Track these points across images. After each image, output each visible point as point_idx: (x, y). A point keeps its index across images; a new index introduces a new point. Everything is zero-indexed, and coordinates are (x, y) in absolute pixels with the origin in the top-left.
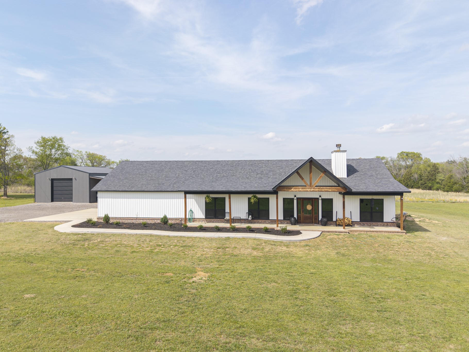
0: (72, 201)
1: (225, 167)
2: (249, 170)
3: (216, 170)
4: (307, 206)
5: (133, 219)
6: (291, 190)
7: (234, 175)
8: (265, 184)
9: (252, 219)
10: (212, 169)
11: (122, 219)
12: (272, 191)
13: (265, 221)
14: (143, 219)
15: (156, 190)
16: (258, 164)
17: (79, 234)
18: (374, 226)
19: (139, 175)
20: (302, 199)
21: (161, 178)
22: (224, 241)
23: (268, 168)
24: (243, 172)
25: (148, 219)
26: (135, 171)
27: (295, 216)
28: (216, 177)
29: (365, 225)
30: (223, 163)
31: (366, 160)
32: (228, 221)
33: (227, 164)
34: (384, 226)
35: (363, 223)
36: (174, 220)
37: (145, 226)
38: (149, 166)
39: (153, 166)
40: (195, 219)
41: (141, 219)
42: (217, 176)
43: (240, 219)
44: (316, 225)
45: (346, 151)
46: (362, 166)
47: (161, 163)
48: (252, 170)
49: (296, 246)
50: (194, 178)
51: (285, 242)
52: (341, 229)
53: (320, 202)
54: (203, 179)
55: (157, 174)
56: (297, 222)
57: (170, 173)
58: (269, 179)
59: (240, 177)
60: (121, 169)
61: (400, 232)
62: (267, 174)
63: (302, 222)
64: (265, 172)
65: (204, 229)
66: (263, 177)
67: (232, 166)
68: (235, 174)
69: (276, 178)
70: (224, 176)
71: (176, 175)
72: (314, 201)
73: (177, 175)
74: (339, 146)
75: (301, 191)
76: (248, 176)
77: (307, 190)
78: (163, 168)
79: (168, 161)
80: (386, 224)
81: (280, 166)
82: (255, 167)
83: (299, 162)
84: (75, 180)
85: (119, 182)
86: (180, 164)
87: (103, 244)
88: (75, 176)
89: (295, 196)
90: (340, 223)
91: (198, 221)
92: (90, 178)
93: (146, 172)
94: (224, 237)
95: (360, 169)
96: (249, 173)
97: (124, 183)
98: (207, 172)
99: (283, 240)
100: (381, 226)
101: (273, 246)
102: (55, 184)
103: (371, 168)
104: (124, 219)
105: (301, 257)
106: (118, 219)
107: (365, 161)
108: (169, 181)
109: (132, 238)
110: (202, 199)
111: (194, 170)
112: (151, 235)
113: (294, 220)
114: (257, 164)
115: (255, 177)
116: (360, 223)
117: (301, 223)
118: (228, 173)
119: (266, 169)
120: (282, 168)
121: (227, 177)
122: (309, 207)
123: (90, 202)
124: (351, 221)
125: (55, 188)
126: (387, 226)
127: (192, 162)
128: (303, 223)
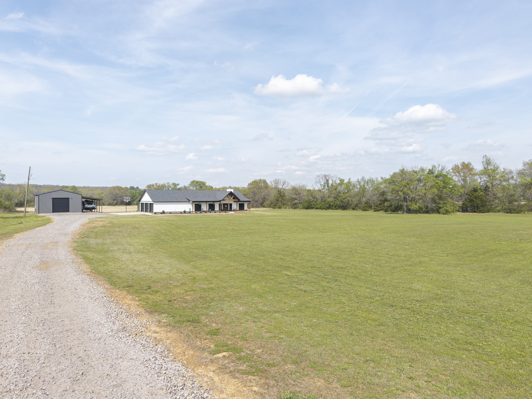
6: (223, 201)
9: (210, 211)
12: (216, 201)
20: (224, 204)
27: (222, 209)
53: (229, 204)
72: (227, 204)
88: (71, 196)
90: (235, 210)
92: (83, 200)
100: (244, 211)
102: (55, 202)
110: (195, 204)
122: (226, 206)
125: (54, 205)
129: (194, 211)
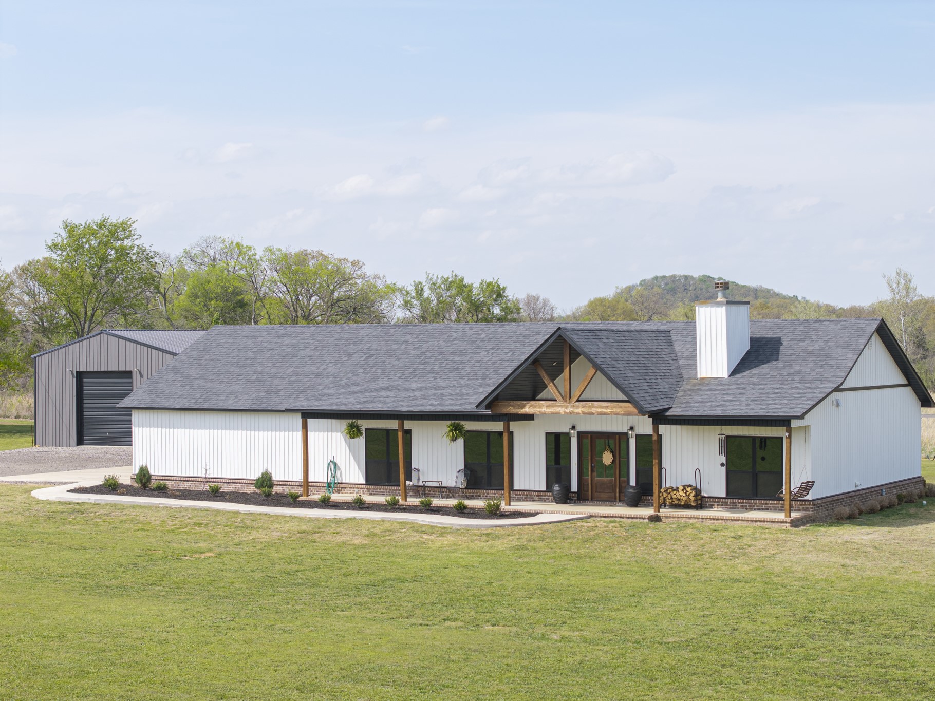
1: (452, 345)
3: (423, 353)
6: (524, 410)
19: (237, 366)
20: (589, 436)
21: (281, 375)
27: (574, 480)
29: (736, 506)
30: (456, 333)
33: (464, 336)
35: (737, 503)
37: (215, 494)
40: (342, 486)
46: (806, 342)
48: (513, 353)
53: (632, 442)
55: (277, 364)
56: (577, 497)
57: (309, 362)
67: (472, 342)
68: (461, 366)
71: (319, 368)
77: (558, 410)
82: (529, 345)
84: (139, 376)
85: (183, 386)
88: (139, 363)
89: (574, 428)
91: (349, 489)
93: (254, 360)
95: (789, 352)
97: (193, 390)
98: (399, 360)
108: (294, 385)
116: (725, 502)
117: (588, 500)
122: (607, 458)
128: (592, 498)
129: (356, 482)
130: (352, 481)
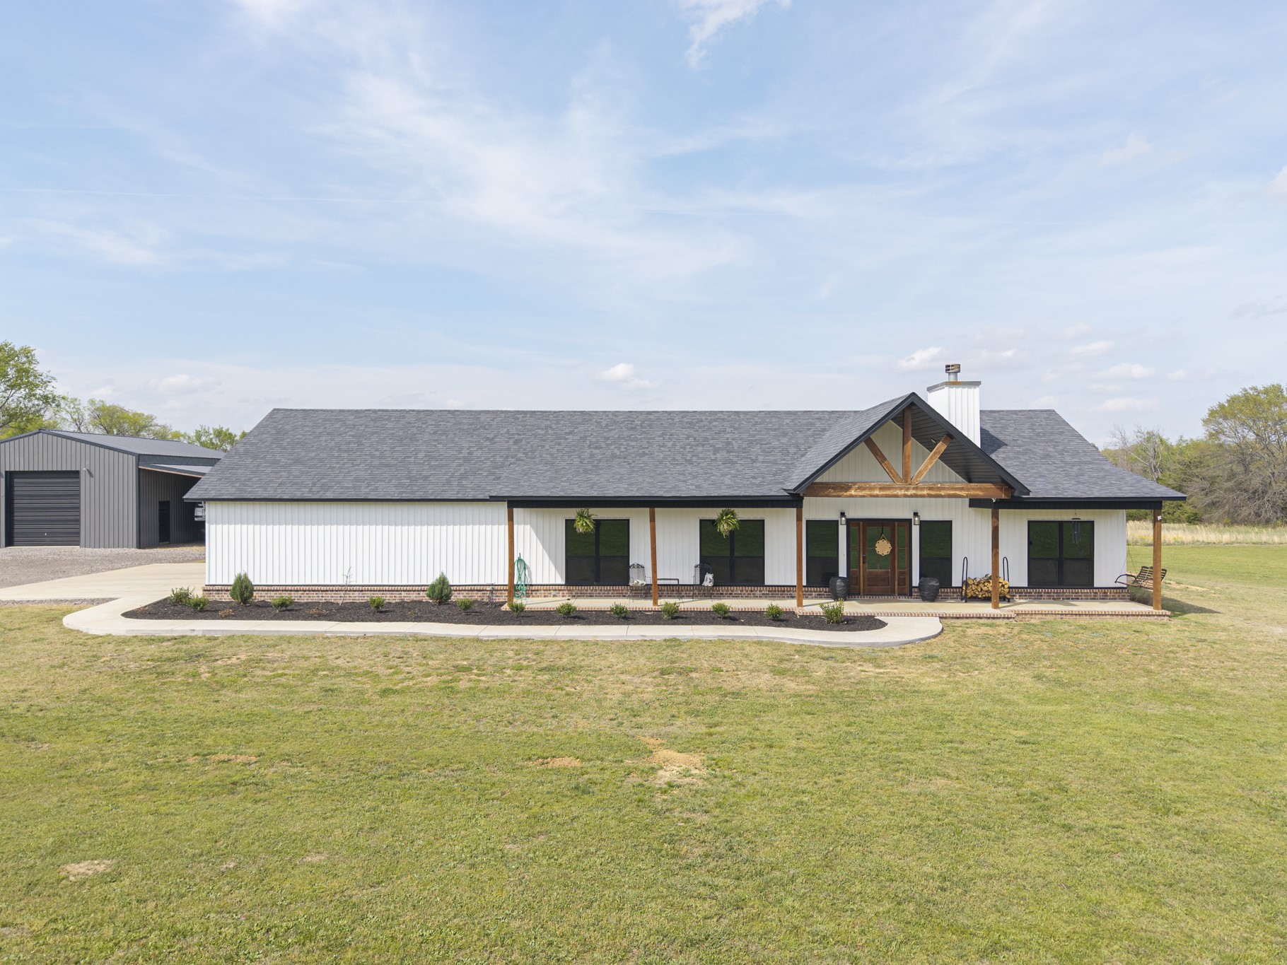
0: (77, 543)
1: (611, 430)
2: (688, 438)
3: (584, 438)
4: (877, 545)
5: (327, 591)
6: (848, 493)
7: (644, 454)
8: (754, 477)
9: (713, 586)
10: (570, 436)
11: (291, 591)
12: (785, 498)
13: (751, 591)
14: (362, 591)
15: (405, 496)
16: (710, 423)
17: (162, 640)
18: (1069, 599)
19: (340, 450)
20: (861, 523)
21: (412, 459)
22: (669, 651)
23: (741, 433)
24: (669, 444)
25: (379, 591)
26: (323, 438)
27: (843, 572)
28: (590, 458)
29: (1042, 596)
30: (601, 419)
31: (1017, 414)
32: (645, 592)
33: (616, 422)
34: (1094, 599)
35: (1039, 593)
36: (465, 590)
37: (379, 611)
38: (367, 426)
39: (377, 424)
40: (533, 588)
41: (355, 588)
42: (592, 455)
43: (678, 585)
44: (902, 598)
45: (977, 384)
46: (1011, 430)
47: (404, 417)
48: (695, 439)
49: (901, 660)
50: (523, 460)
51: (858, 648)
52: (986, 609)
53: (916, 531)
54: (552, 464)
55: (397, 449)
56: (851, 591)
57: (440, 446)
58: (755, 465)
59: (665, 458)
60: (274, 432)
61: (1154, 615)
62: (745, 450)
63: (862, 591)
64: (736, 446)
65: (579, 618)
66: (735, 459)
67: (632, 428)
68: (647, 451)
69: (775, 462)
70: (614, 456)
71: (460, 453)
72: (895, 529)
73: (465, 452)
74: (952, 369)
75: (877, 496)
76: (689, 455)
77: (895, 493)
78: (414, 430)
79: (423, 411)
80: (1100, 594)
81: (775, 430)
82: (704, 431)
83: (827, 417)
84: (88, 475)
85: (276, 472)
86: (465, 421)
87: (264, 669)
88: (88, 462)
89: (843, 514)
90: (977, 593)
91: (543, 592)
92: (139, 470)
93: (360, 444)
94: (659, 637)
95: (1008, 437)
96: (691, 448)
97: (295, 476)
98: (559, 444)
99: (849, 643)
100: (1087, 599)
101: (831, 663)
102: (18, 490)
103: (1038, 435)
104: (297, 591)
105: (943, 694)
106: (277, 590)
107: (1014, 416)
108: (444, 471)
109: (358, 649)
110: (555, 522)
111: (516, 436)
112: (417, 638)
113: (843, 584)
114: (706, 423)
115: (712, 460)
116: (1030, 593)
117: (859, 594)
118: (626, 448)
119: (737, 436)
120: (785, 434)
121: (625, 458)
122: (883, 548)
123: (140, 546)
124: (1006, 586)
125: (18, 503)
126: (1104, 599)
127: (503, 415)
128: (866, 594)
129: (552, 582)
130: (546, 582)
